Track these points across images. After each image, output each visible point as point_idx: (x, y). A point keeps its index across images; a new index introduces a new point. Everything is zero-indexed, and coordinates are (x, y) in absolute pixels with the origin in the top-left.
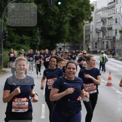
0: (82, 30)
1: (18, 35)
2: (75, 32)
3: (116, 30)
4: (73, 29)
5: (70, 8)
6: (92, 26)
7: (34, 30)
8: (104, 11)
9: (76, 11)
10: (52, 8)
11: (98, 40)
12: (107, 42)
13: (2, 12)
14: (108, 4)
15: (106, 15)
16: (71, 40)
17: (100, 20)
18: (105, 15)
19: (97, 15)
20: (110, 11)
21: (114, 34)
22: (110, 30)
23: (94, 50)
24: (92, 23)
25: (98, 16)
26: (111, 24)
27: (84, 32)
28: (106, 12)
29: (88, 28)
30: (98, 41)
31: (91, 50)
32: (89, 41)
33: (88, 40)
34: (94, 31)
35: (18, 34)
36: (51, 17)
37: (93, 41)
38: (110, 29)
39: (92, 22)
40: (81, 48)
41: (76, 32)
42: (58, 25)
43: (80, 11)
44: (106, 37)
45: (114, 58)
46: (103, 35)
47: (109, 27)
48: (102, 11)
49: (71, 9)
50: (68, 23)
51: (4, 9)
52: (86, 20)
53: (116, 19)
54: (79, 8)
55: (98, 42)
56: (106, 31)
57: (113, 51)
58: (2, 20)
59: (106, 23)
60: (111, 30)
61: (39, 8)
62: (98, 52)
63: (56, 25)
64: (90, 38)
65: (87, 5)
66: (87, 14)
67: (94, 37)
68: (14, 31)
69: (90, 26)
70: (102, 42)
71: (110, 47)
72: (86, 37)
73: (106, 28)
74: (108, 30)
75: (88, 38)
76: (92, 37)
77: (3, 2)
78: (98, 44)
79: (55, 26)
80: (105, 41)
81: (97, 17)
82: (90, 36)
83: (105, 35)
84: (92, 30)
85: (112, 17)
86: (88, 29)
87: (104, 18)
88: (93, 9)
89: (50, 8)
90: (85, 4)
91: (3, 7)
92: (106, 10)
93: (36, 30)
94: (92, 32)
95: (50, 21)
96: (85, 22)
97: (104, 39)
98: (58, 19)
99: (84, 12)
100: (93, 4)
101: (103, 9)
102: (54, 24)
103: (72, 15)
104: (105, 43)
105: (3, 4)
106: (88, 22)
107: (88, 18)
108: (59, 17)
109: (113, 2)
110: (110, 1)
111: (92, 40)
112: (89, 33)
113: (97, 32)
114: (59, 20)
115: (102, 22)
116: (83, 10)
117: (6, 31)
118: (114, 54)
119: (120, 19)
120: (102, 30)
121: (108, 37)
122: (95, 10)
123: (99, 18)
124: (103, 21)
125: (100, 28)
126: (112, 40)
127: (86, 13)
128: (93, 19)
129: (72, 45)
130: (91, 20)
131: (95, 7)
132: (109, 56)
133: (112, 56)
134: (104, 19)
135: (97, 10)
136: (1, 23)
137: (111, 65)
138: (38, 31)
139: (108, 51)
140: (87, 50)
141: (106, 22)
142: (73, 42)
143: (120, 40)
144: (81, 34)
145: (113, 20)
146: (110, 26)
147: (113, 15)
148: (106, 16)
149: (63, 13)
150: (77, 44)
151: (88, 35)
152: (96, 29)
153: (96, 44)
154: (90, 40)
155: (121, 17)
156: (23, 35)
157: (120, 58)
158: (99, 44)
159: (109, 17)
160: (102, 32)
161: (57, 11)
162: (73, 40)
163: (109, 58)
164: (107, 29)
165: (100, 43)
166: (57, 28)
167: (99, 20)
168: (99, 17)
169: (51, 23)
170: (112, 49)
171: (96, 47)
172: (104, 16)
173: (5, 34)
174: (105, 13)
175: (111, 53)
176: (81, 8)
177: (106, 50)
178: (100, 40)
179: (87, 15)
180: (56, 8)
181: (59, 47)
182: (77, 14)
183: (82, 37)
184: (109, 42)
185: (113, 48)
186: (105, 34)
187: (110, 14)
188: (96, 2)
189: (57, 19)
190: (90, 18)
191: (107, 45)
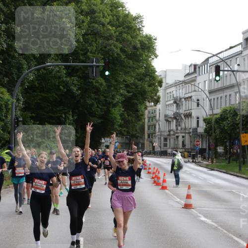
0: (142, 117)
1: (38, 124)
2: (131, 120)
3: (198, 118)
4: (128, 115)
5: (124, 81)
6: (160, 110)
7: (64, 116)
8: (178, 86)
9: (133, 87)
10: (94, 81)
11: (168, 133)
12: (183, 137)
13: (14, 86)
14: (185, 76)
15: (182, 92)
16: (125, 133)
17: (172, 102)
18: (179, 93)
19: (168, 93)
20: (189, 86)
21: (194, 125)
22: (188, 118)
23: (162, 150)
24: (159, 106)
25: (169, 95)
26: (190, 109)
27: (146, 120)
28: (182, 89)
29: (152, 113)
30: (169, 135)
31: (157, 149)
32: (154, 135)
33: (152, 134)
34: (162, 118)
35: (38, 122)
36: (93, 95)
37: (161, 135)
38: (188, 115)
39: (160, 104)
40: (140, 146)
41: (133, 121)
42: (105, 108)
43: (140, 87)
44: (181, 129)
45: (195, 162)
46: (176, 126)
47: (186, 112)
48: (175, 86)
49: (125, 83)
50: (120, 105)
51: (17, 81)
52: (149, 102)
53: (198, 100)
54: (139, 82)
55: (168, 137)
56: (182, 119)
57: (193, 151)
58: (13, 98)
59: (181, 107)
60: (190, 118)
61: (73, 83)
62: (169, 154)
63: (101, 109)
64: (155, 130)
65: (151, 77)
66: (151, 91)
67: (162, 129)
68: (32, 118)
69: (155, 111)
70: (175, 136)
71: (188, 146)
72: (149, 129)
73: (182, 114)
74: (185, 118)
75: (152, 129)
76: (159, 128)
77: (16, 70)
78: (168, 140)
79: (99, 109)
80: (181, 135)
81: (168, 97)
82: (155, 127)
83: (179, 125)
84: (159, 117)
85: (191, 97)
86: (152, 116)
87: (178, 98)
88: (160, 83)
89: (92, 80)
90: (149, 75)
91: (16, 79)
92: (181, 85)
93: (67, 115)
94: (159, 120)
95: (91, 102)
96: (148, 104)
97: (178, 131)
98: (104, 98)
99: (147, 88)
100: (160, 75)
101: (177, 84)
102: (98, 107)
103: (126, 93)
104: (181, 139)
105: (16, 74)
106: (153, 104)
107: (152, 98)
108: (105, 95)
109: (192, 73)
110: (187, 72)
111: (160, 133)
112: (155, 122)
113: (168, 120)
114: (106, 101)
115: (175, 105)
116: (145, 84)
117: (20, 118)
118: (194, 157)
119: (204, 100)
120: (175, 118)
121: (185, 129)
122: (164, 85)
123: (171, 98)
124: (177, 102)
125: (172, 114)
126: (191, 134)
127: (149, 90)
128: (161, 99)
129: (127, 141)
130: (157, 101)
131: (164, 81)
132: (186, 160)
133: (191, 160)
134: (178, 100)
135: (167, 85)
136: (12, 103)
137: (190, 174)
138: (71, 118)
139: (185, 152)
140: (152, 149)
141: (182, 104)
142: (128, 137)
143: (206, 134)
144: (141, 123)
145: (194, 101)
146: (189, 111)
147: (193, 94)
148: (181, 95)
149: (112, 88)
150: (134, 139)
151: (152, 125)
152: (166, 116)
153: (165, 139)
154: (155, 133)
155: (206, 96)
156: (46, 123)
157: (205, 163)
158: (170, 139)
159: (187, 96)
160: (175, 121)
161: (102, 87)
162: (128, 133)
163: (185, 162)
164: (183, 117)
165: (172, 138)
166: (103, 113)
167: (170, 100)
168: (171, 96)
169: (92, 105)
170: (191, 149)
171: (165, 145)
172: (178, 95)
173: (18, 121)
174: (179, 90)
175: (190, 155)
176: (142, 82)
177: (181, 150)
178: (172, 133)
179: (150, 93)
180: (101, 80)
181: (104, 145)
182: (134, 92)
183: (144, 129)
184: (187, 136)
185: (193, 147)
186: (181, 124)
187: (187, 92)
188: (166, 72)
189: (102, 98)
190: (155, 97)
191: (183, 142)
